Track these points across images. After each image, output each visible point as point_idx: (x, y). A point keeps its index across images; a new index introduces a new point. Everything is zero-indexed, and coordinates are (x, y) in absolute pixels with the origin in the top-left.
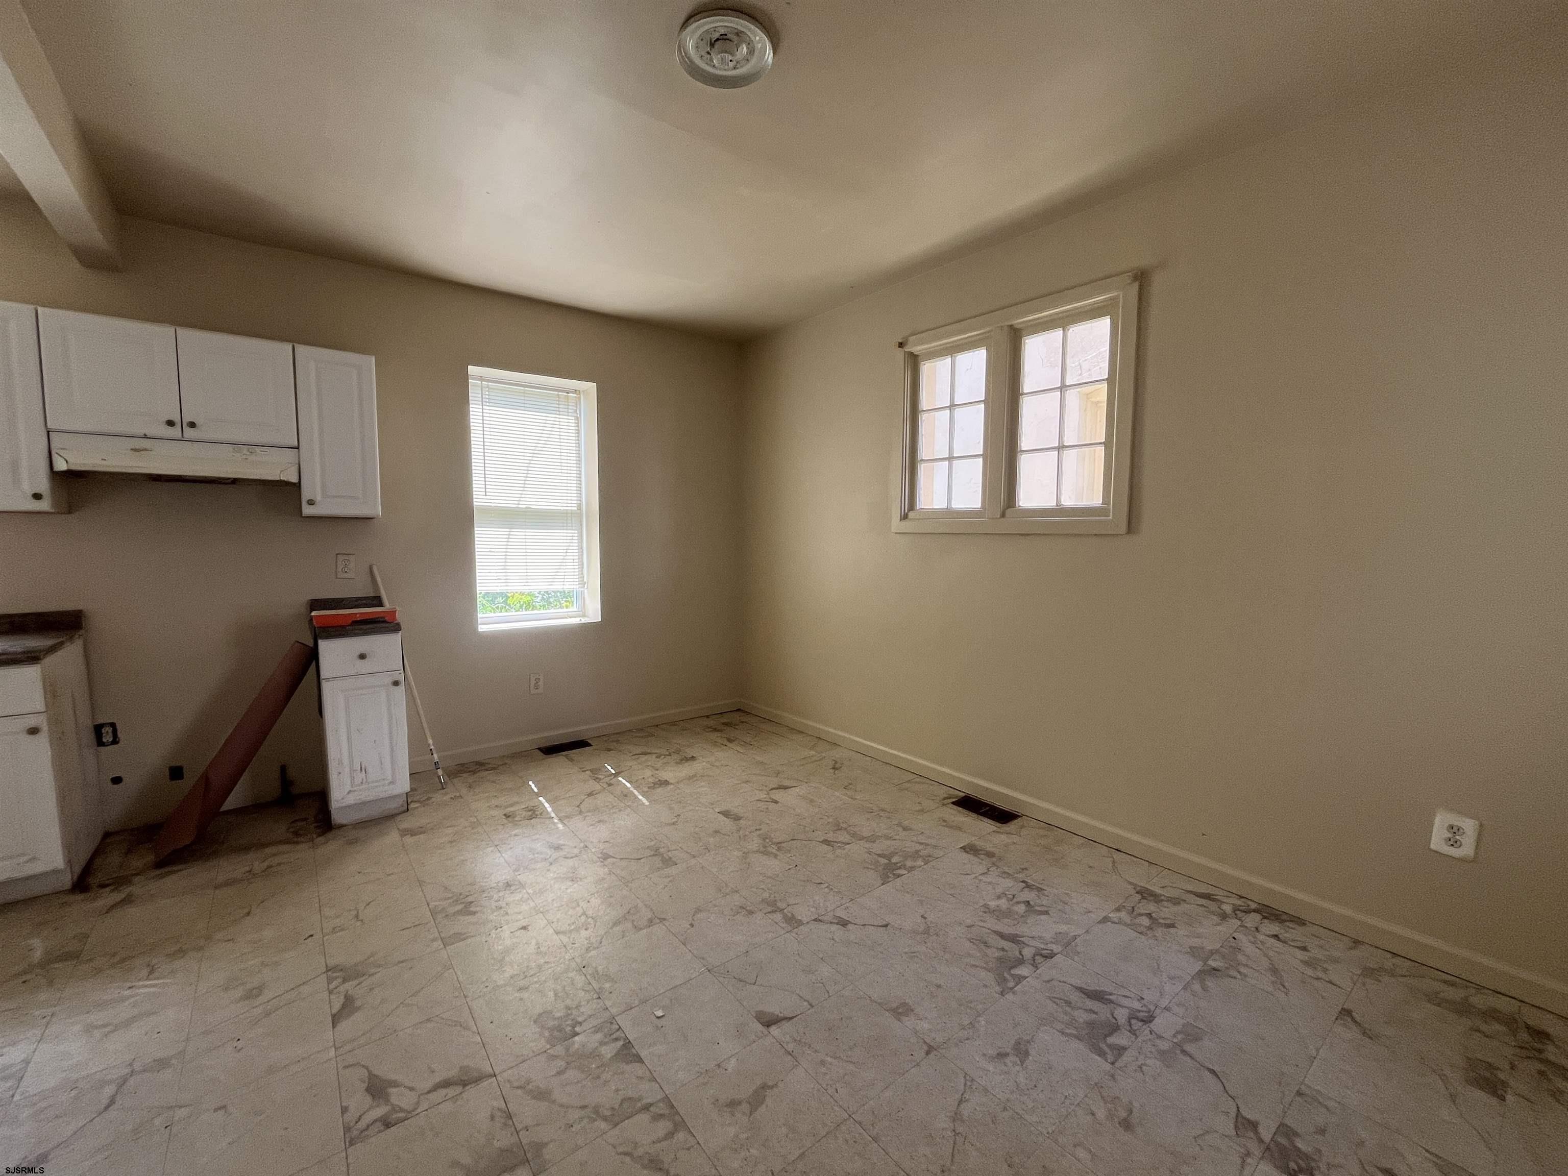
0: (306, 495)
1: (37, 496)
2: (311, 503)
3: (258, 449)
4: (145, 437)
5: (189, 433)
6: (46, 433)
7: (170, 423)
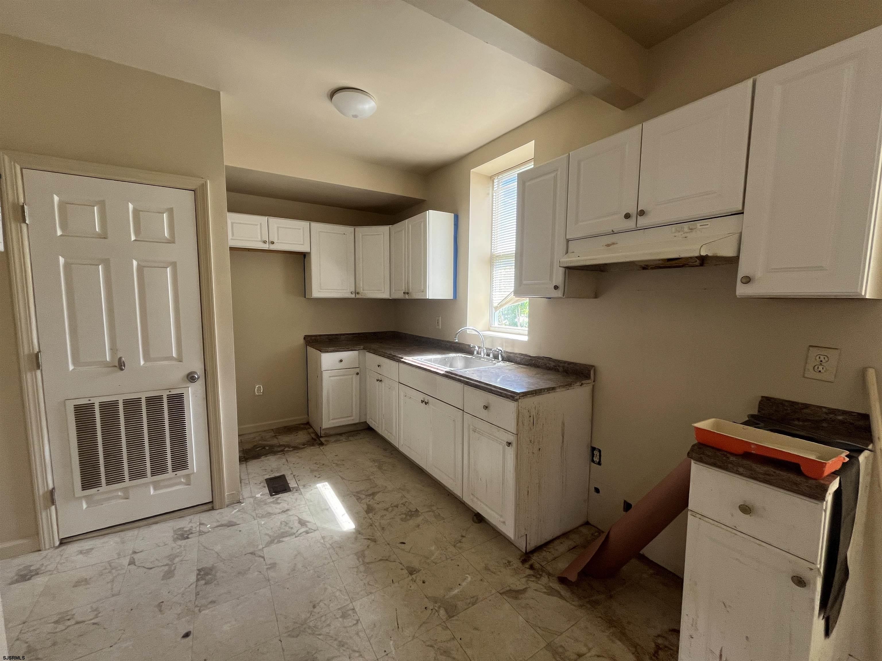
0: (743, 270)
1: (556, 287)
2: (747, 280)
3: (698, 224)
4: (613, 233)
5: (642, 221)
6: (565, 243)
7: (627, 216)
